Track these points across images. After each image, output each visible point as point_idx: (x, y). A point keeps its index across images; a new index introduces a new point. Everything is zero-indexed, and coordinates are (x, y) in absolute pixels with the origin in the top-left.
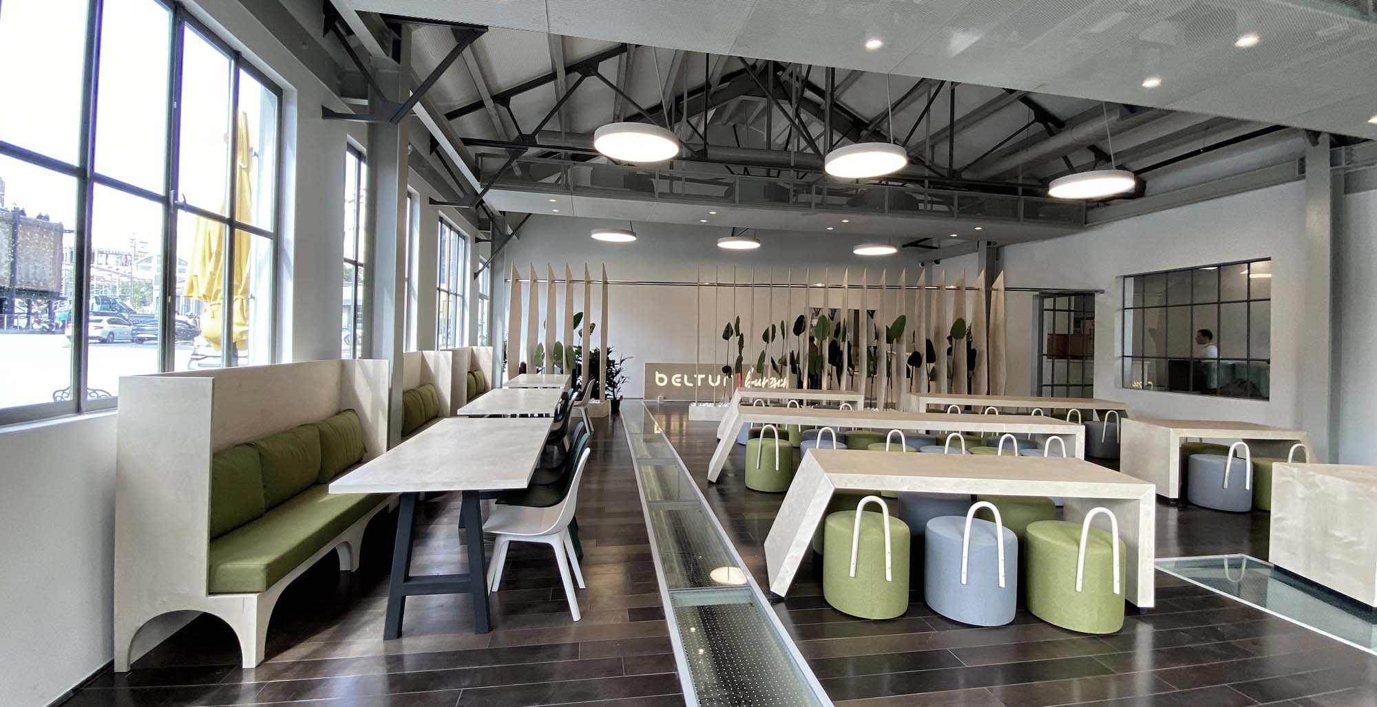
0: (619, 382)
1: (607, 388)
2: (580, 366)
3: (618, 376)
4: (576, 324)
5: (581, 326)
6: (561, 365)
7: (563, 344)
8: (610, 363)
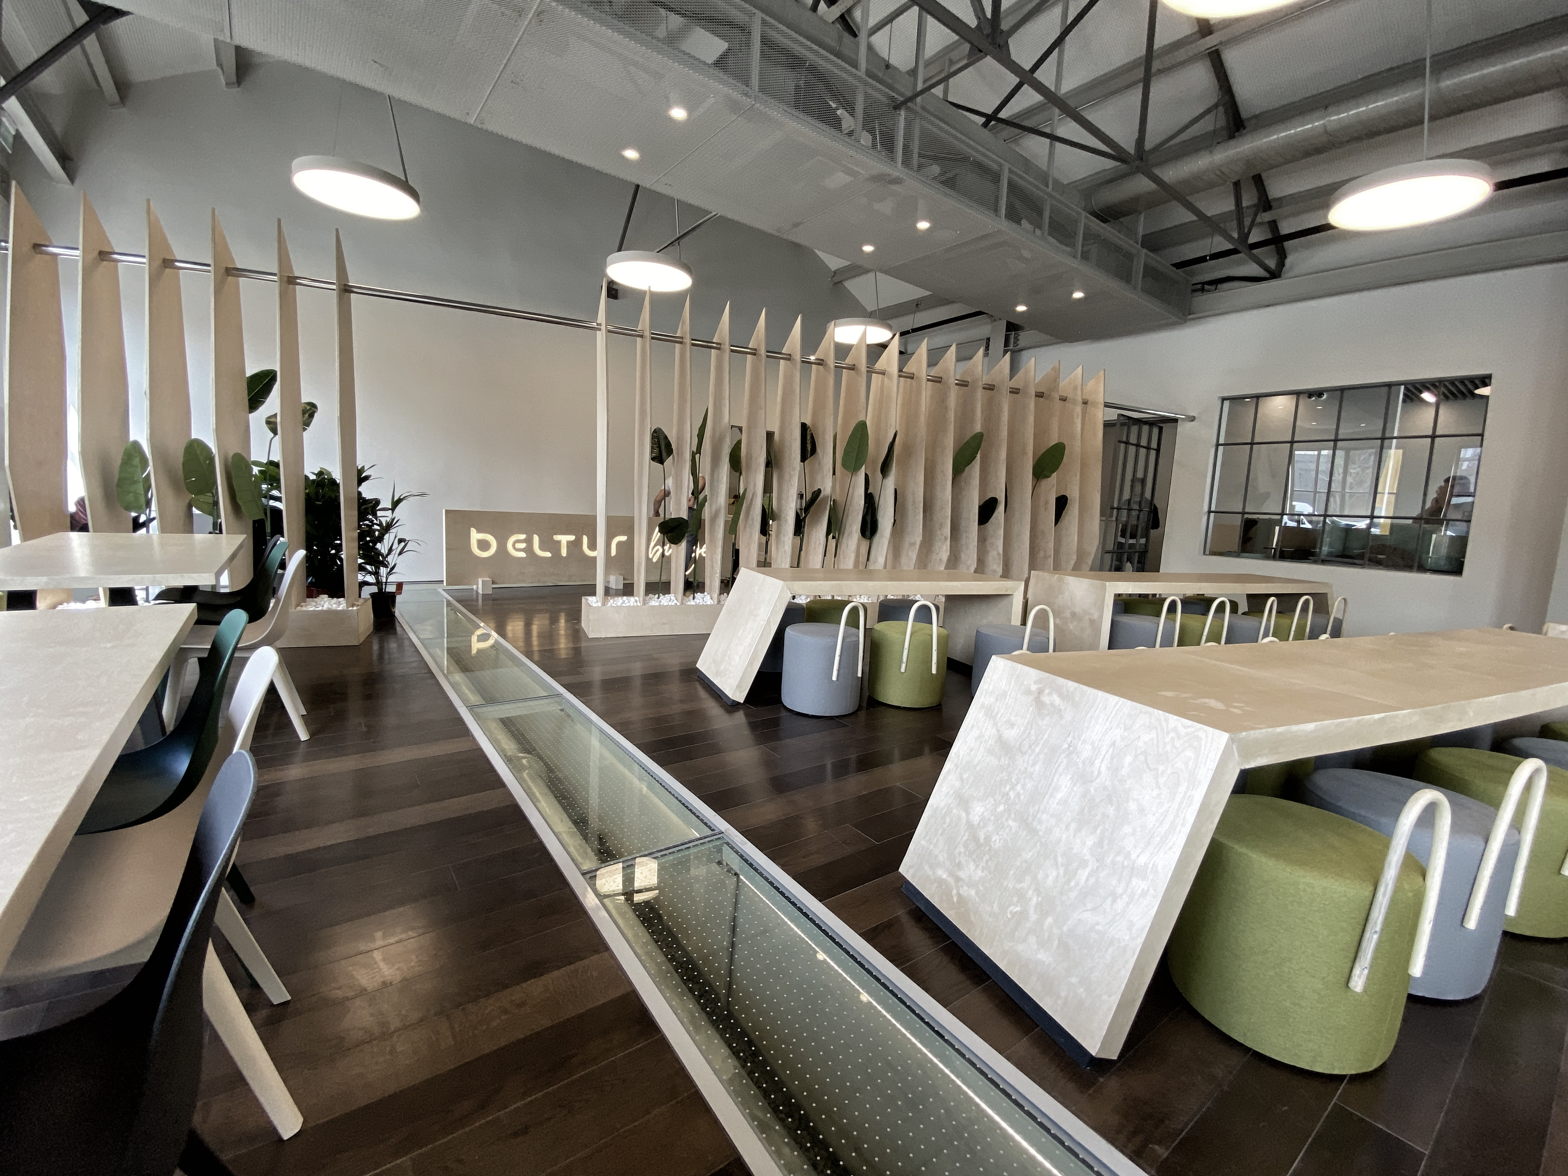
0: (390, 550)
1: (361, 568)
2: (277, 514)
3: (389, 538)
4: (255, 401)
5: (272, 404)
6: (212, 509)
7: (214, 450)
8: (367, 507)
